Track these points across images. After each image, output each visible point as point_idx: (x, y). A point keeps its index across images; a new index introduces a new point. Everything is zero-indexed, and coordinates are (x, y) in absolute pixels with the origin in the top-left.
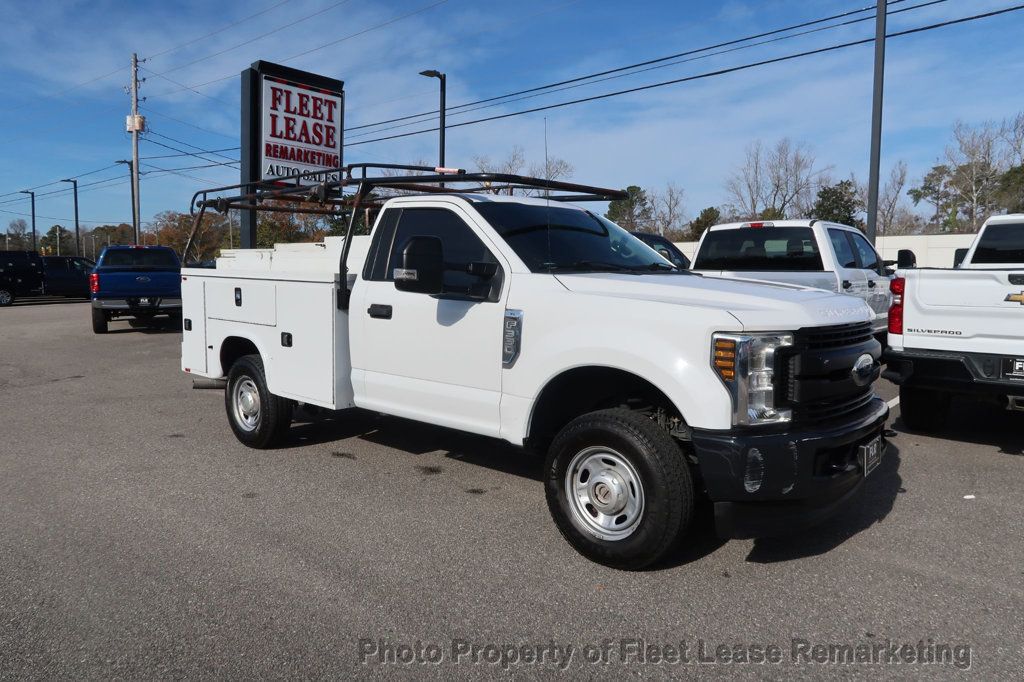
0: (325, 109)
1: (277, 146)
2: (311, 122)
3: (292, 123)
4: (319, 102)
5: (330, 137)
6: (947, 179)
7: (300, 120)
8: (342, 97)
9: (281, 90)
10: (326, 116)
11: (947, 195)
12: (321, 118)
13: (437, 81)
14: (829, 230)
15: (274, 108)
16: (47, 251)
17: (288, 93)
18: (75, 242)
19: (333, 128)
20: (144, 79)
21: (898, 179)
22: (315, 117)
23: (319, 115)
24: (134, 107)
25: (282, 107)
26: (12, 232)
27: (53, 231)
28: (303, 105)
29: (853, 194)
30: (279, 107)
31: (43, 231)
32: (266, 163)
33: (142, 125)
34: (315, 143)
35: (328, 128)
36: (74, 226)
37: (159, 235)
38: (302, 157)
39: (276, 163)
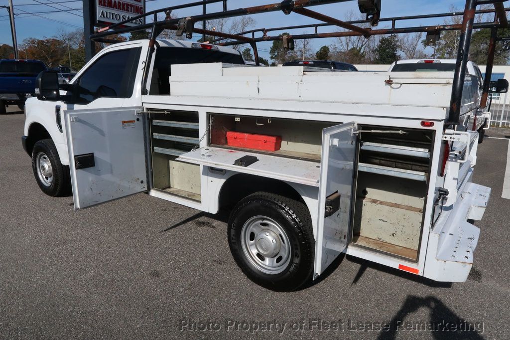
29: (397, 41)
32: (99, 10)
37: (27, 52)
38: (121, 7)
39: (105, 10)
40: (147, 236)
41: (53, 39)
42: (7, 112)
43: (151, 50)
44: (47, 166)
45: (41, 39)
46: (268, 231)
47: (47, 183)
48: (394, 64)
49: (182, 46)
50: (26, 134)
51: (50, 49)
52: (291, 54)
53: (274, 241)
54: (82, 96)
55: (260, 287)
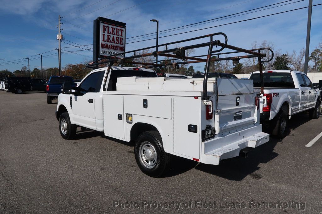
0: (120, 32)
1: (105, 44)
2: (115, 36)
3: (109, 37)
4: (118, 30)
5: (121, 41)
6: (319, 54)
7: (112, 36)
8: (125, 28)
9: (106, 26)
10: (120, 35)
11: (319, 59)
12: (119, 35)
13: (156, 23)
14: (296, 73)
15: (104, 32)
16: (33, 76)
17: (108, 27)
18: (41, 73)
19: (122, 38)
20: (62, 23)
21: (302, 54)
22: (117, 35)
23: (118, 34)
24: (59, 32)
25: (106, 32)
26: (23, 70)
27: (35, 70)
28: (113, 31)
29: (287, 59)
30: (105, 32)
31: (32, 70)
32: (101, 50)
33: (62, 37)
34: (116, 43)
35: (121, 38)
36: (41, 68)
37: (66, 71)
38: (113, 48)
39: (104, 50)
40: (104, 156)
41: (81, 64)
42: (52, 102)
43: (109, 72)
44: (65, 125)
45: (74, 65)
46: (149, 148)
47: (64, 133)
48: (251, 74)
49: (123, 69)
50: (57, 110)
51: (79, 70)
52: (218, 68)
53: (151, 153)
54: (81, 92)
55: (146, 175)
